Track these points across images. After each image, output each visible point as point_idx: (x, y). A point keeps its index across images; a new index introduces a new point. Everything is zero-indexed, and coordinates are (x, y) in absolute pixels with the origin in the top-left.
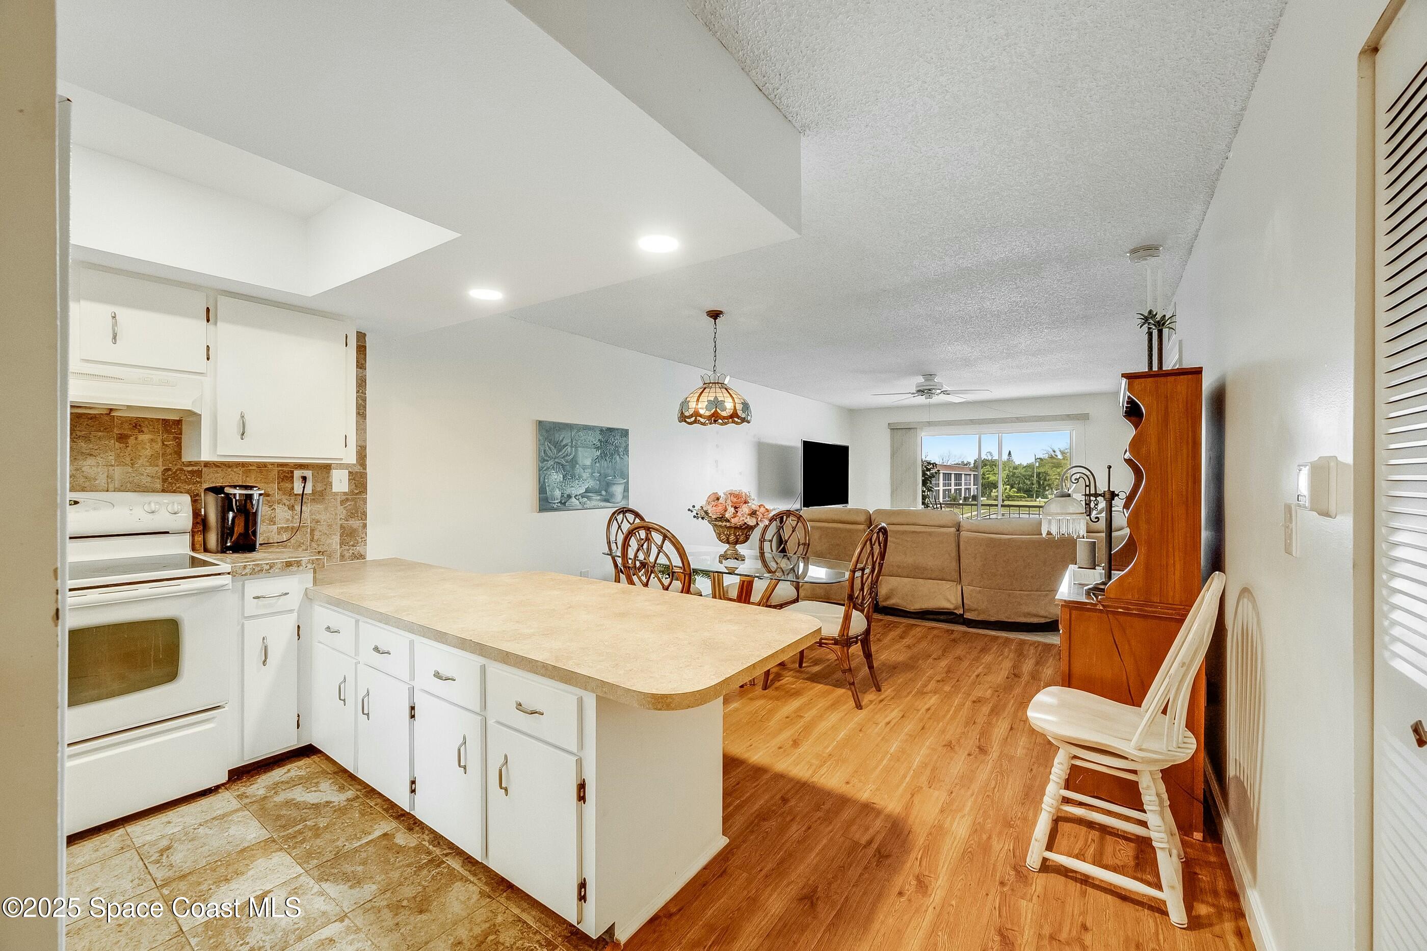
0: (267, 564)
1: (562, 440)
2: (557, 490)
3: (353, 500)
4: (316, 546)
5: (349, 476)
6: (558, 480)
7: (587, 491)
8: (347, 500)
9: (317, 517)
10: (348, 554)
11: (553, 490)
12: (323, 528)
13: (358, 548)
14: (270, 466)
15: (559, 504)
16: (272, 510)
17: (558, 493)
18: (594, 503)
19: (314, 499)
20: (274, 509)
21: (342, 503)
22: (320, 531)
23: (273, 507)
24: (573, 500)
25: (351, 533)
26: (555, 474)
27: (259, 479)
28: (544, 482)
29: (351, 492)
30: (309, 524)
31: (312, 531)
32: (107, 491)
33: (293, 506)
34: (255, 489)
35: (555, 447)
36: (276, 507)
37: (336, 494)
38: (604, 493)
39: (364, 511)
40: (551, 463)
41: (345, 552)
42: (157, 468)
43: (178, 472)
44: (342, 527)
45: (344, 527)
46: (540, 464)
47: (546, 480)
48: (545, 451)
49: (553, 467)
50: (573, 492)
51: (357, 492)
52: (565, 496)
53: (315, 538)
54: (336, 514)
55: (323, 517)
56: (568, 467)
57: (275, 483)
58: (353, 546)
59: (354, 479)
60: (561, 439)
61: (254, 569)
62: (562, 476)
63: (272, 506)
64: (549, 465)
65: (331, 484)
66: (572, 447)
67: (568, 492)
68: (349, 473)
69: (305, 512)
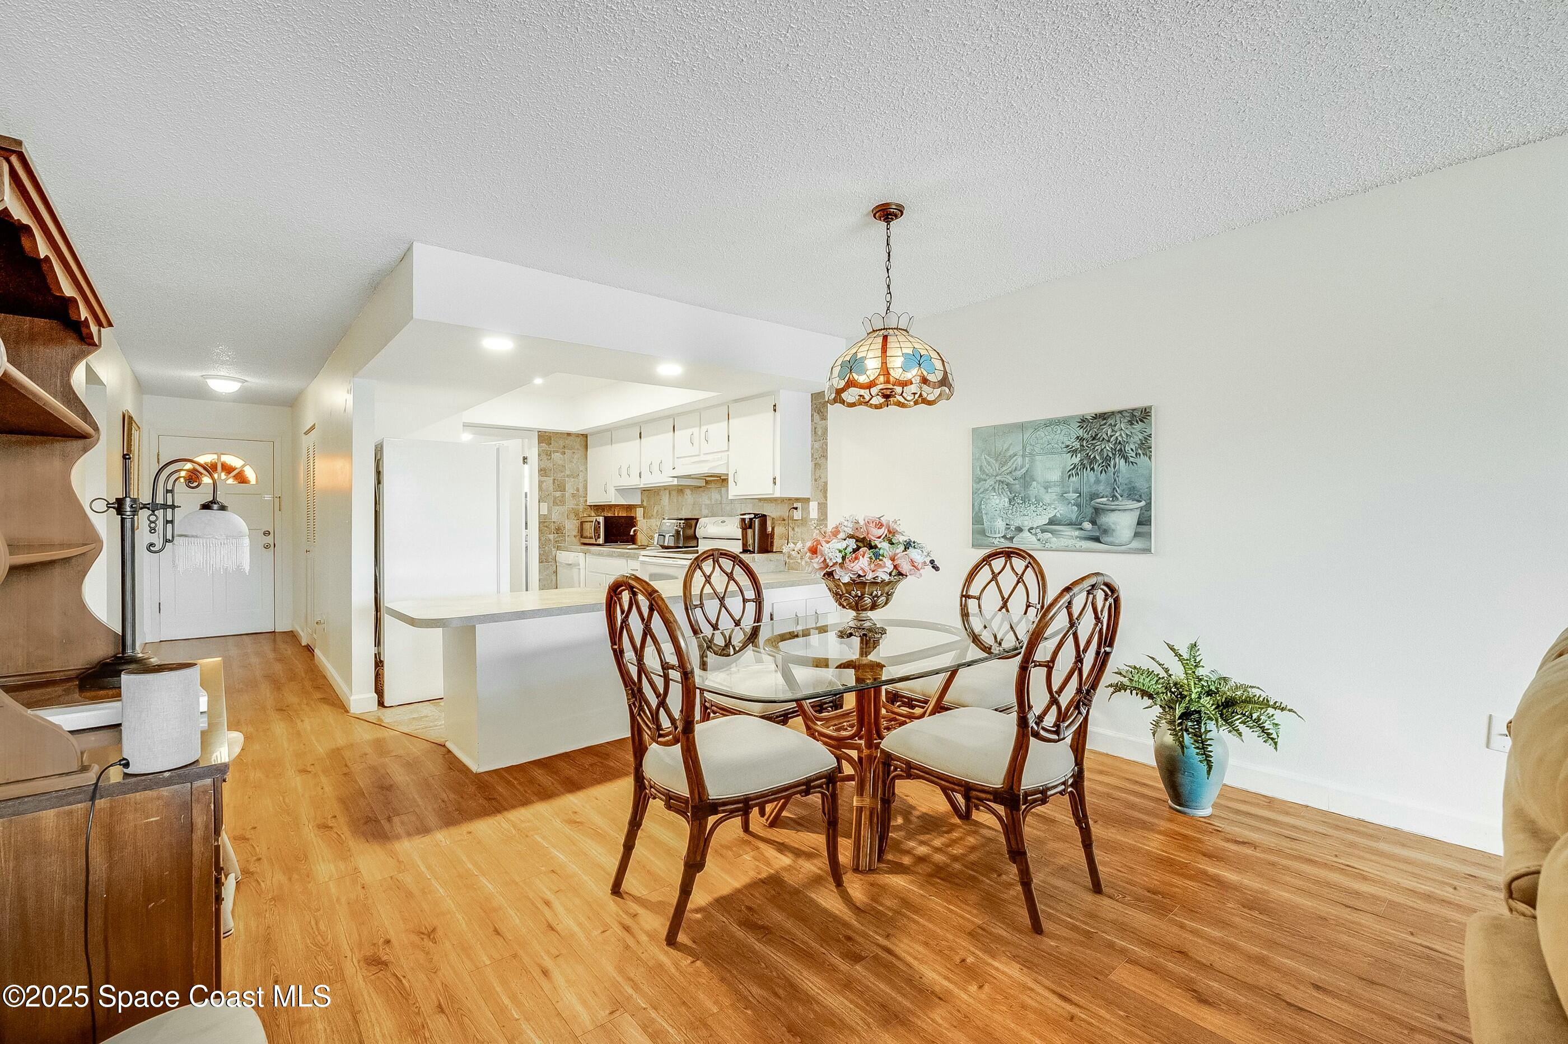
1: (1008, 449)
2: (1000, 520)
3: (820, 524)
5: (818, 506)
6: (1001, 506)
7: (1052, 522)
8: (817, 523)
9: (804, 537)
11: (993, 519)
15: (1002, 540)
16: (786, 530)
17: (1000, 525)
18: (1063, 542)
19: (802, 523)
24: (1026, 534)
26: (995, 497)
28: (980, 509)
29: (819, 518)
35: (996, 460)
37: (812, 519)
38: (1087, 525)
40: (991, 482)
46: (975, 485)
47: (983, 507)
48: (981, 467)
49: (994, 488)
50: (1026, 523)
51: (822, 517)
52: (1013, 528)
55: (806, 536)
56: (1018, 486)
57: (787, 512)
59: (820, 508)
60: (1005, 447)
62: (1007, 500)
63: (786, 527)
64: (987, 486)
65: (809, 513)
66: (1023, 456)
67: (1017, 522)
68: (818, 503)
69: (799, 533)
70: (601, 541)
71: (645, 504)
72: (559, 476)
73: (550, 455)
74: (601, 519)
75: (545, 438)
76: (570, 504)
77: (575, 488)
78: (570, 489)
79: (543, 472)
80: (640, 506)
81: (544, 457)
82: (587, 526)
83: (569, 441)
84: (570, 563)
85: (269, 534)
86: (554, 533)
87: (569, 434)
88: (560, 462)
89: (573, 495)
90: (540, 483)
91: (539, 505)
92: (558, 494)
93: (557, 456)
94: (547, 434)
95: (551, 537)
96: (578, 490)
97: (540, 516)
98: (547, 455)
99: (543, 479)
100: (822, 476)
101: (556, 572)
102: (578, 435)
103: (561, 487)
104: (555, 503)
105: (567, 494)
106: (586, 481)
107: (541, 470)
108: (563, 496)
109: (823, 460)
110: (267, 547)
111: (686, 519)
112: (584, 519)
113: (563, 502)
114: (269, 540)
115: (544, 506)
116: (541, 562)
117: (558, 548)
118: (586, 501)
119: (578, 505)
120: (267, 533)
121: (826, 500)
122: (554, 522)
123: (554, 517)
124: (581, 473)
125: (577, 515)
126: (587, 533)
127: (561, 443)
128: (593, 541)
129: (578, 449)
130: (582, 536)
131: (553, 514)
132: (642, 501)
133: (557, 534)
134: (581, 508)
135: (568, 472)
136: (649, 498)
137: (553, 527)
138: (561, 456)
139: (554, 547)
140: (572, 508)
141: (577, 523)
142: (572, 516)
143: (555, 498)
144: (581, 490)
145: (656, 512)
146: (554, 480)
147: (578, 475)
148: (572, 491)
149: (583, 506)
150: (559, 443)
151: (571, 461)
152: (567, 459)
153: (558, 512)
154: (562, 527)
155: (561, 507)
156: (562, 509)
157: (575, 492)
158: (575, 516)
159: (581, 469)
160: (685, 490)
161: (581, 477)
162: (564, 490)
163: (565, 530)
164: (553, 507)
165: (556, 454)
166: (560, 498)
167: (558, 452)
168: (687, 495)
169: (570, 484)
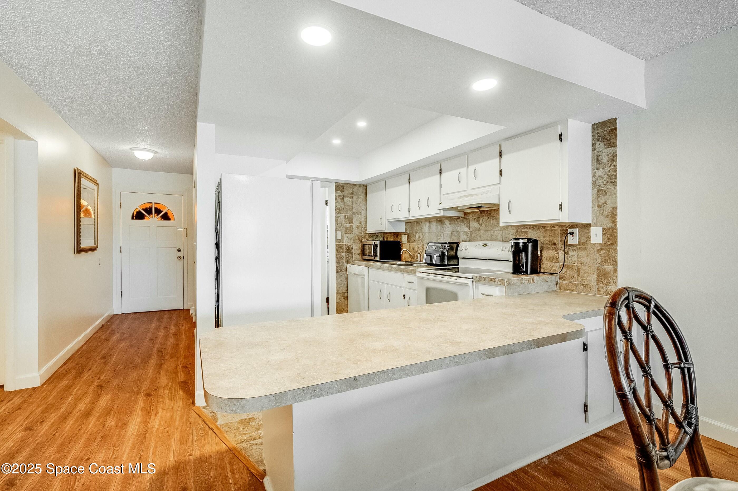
0: (484, 277)
3: (606, 249)
4: (581, 280)
5: (603, 231)
8: (602, 249)
9: (582, 260)
10: (603, 290)
12: (585, 267)
13: (610, 287)
14: (556, 227)
16: (557, 253)
19: (580, 248)
20: (558, 253)
21: (598, 251)
22: (584, 270)
23: (558, 251)
25: (605, 275)
27: (551, 235)
29: (605, 244)
30: (577, 264)
31: (579, 269)
33: (568, 252)
36: (559, 252)
37: (594, 244)
39: (615, 259)
41: (601, 289)
42: (514, 230)
43: (521, 232)
44: (598, 269)
45: (600, 270)
51: (609, 243)
53: (581, 274)
54: (594, 259)
55: (585, 260)
57: (558, 237)
58: (606, 284)
59: (607, 234)
61: (479, 279)
63: (557, 251)
65: (590, 237)
68: (604, 229)
69: (575, 256)
70: (378, 258)
71: (408, 232)
72: (349, 213)
73: (343, 199)
74: (378, 243)
75: (340, 187)
76: (356, 232)
77: (359, 221)
78: (355, 222)
79: (338, 210)
80: (404, 234)
81: (339, 200)
82: (367, 247)
83: (355, 189)
84: (357, 273)
85: (181, 251)
86: (345, 252)
87: (355, 185)
88: (350, 204)
90: (337, 218)
91: (336, 233)
92: (348, 225)
93: (347, 200)
94: (341, 184)
95: (344, 254)
96: (361, 223)
97: (336, 240)
98: (341, 199)
99: (339, 215)
100: (609, 201)
101: (346, 279)
102: (360, 186)
103: (350, 221)
104: (346, 232)
105: (354, 226)
106: (366, 216)
107: (337, 209)
108: (351, 227)
109: (609, 186)
110: (179, 258)
111: (449, 243)
112: (365, 243)
113: (351, 231)
114: (180, 254)
115: (339, 233)
116: (337, 272)
117: (348, 262)
118: (366, 230)
119: (361, 233)
120: (179, 250)
121: (616, 225)
122: (345, 245)
123: (346, 241)
124: (362, 212)
125: (360, 240)
126: (367, 253)
127: (350, 191)
128: (372, 258)
129: (361, 195)
130: (364, 254)
131: (345, 239)
132: (406, 230)
133: (348, 252)
134: (363, 235)
135: (354, 211)
136: (411, 228)
137: (345, 248)
138: (350, 200)
139: (346, 262)
140: (357, 236)
141: (360, 245)
142: (357, 240)
143: (346, 228)
144: (362, 223)
145: (417, 238)
146: (345, 216)
147: (361, 212)
148: (356, 223)
149: (364, 234)
150: (349, 191)
151: (356, 203)
152: (354, 201)
153: (348, 238)
154: (350, 248)
155: (350, 234)
156: (351, 235)
157: (359, 224)
158: (359, 241)
159: (362, 209)
160: (444, 221)
161: (362, 214)
162: (352, 223)
163: (352, 250)
164: (345, 234)
165: (347, 198)
166: (349, 228)
167: (347, 197)
168: (446, 225)
169: (356, 218)
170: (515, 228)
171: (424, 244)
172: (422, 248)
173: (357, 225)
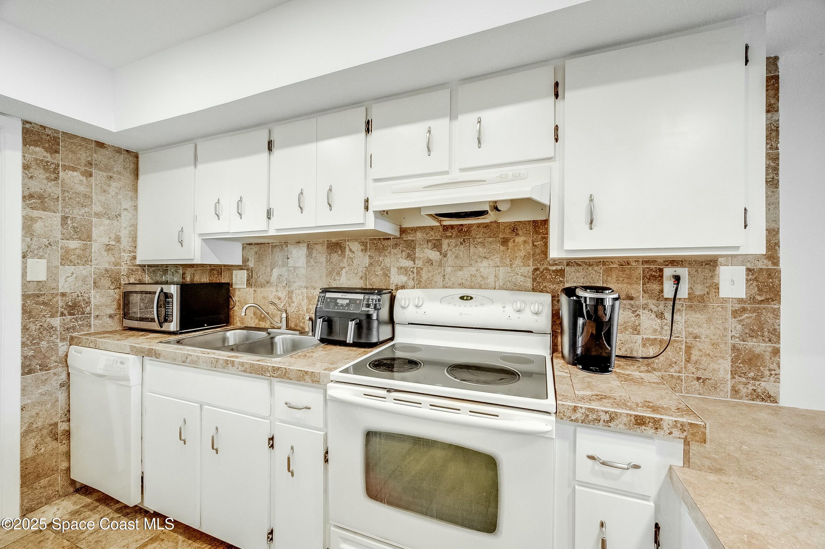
0: (606, 412)
3: (754, 310)
4: (694, 370)
5: (747, 275)
8: (744, 310)
9: (696, 331)
10: (745, 390)
12: (705, 345)
13: (763, 384)
14: (634, 264)
16: (636, 316)
19: (691, 306)
20: (639, 315)
21: (735, 313)
22: (700, 350)
23: (637, 313)
25: (750, 360)
27: (621, 279)
29: (752, 299)
30: (684, 339)
31: (689, 348)
32: (495, 289)
33: (662, 314)
34: (607, 292)
36: (641, 313)
37: (725, 300)
39: (775, 330)
41: (741, 387)
42: (528, 268)
43: (545, 271)
44: (734, 348)
45: (738, 350)
51: (759, 298)
53: (693, 358)
54: (725, 329)
55: (704, 331)
57: (639, 284)
58: (754, 379)
59: (756, 279)
61: (587, 416)
63: (636, 311)
65: (717, 287)
68: (748, 270)
69: (679, 323)
70: (173, 326)
71: (251, 264)
72: (77, 213)
73: (54, 172)
74: (173, 290)
75: (41, 136)
76: (102, 261)
77: (113, 236)
78: (100, 238)
79: (35, 200)
80: (240, 268)
81: (39, 174)
82: (135, 299)
83: (100, 156)
84: (101, 372)
86: (62, 314)
87: (100, 145)
88: (81, 189)
89: (109, 248)
90: (29, 220)
91: (24, 264)
92: (74, 244)
93: (71, 177)
94: (46, 131)
95: (54, 322)
96: (118, 240)
97: (25, 282)
98: (45, 170)
99: (36, 213)
101: (66, 385)
103: (80, 233)
104: (66, 260)
105: (95, 247)
106: (134, 227)
107: (31, 196)
108: (85, 248)
112: (130, 288)
113: (85, 259)
115: (38, 265)
116: (28, 370)
117: (72, 341)
118: (134, 258)
119: (117, 264)
122: (63, 295)
123: (65, 285)
124: (124, 214)
125: (115, 280)
126: (136, 310)
127: (83, 156)
128: (155, 326)
129: (120, 173)
130: (126, 315)
131: (61, 280)
132: (245, 260)
133: (70, 314)
134: (124, 269)
135: (97, 208)
136: (260, 259)
137: (60, 302)
138: (84, 179)
139: (63, 339)
140: (106, 270)
141: (115, 294)
142: (106, 282)
143: (67, 251)
145: (276, 277)
146: (64, 219)
147: (120, 215)
148: (105, 240)
149: (129, 266)
150: (78, 155)
151: (105, 191)
152: (96, 185)
153: (74, 276)
154: (82, 303)
155: (81, 267)
156: (82, 270)
157: (113, 243)
158: (112, 283)
159: (124, 207)
160: (347, 243)
161: (125, 220)
162: (89, 238)
163: (88, 308)
164: (61, 267)
165: (71, 172)
166: (77, 252)
167: (74, 169)
168: (353, 252)
169: (102, 228)
170: (531, 264)
171: (292, 291)
172: (287, 299)
173: (107, 245)
